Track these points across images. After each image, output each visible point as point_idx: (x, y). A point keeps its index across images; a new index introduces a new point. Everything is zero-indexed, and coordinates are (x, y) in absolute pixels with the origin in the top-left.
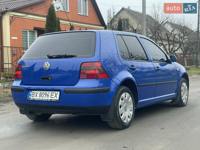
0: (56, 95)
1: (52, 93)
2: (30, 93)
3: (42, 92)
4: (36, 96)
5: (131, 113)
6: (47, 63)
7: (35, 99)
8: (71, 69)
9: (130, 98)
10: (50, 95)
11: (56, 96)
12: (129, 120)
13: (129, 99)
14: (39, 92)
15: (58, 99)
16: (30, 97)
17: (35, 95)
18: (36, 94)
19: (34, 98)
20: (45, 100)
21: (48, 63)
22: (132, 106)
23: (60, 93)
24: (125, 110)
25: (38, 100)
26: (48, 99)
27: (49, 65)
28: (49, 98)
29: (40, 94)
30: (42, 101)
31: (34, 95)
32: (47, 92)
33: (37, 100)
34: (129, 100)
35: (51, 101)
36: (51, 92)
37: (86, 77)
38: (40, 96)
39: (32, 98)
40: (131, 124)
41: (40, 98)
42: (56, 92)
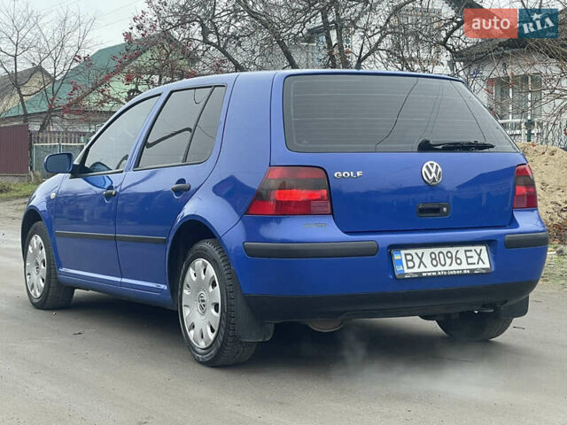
0: (479, 255)
1: (466, 251)
2: (396, 257)
3: (437, 250)
4: (421, 263)
7: (424, 274)
10: (462, 256)
11: (480, 258)
14: (427, 251)
15: (487, 265)
16: (398, 269)
17: (417, 261)
18: (421, 259)
19: (416, 270)
20: (455, 272)
23: (489, 251)
25: (433, 277)
26: (463, 270)
28: (464, 266)
29: (433, 256)
30: (447, 276)
31: (412, 260)
32: (453, 250)
33: (429, 274)
35: (472, 275)
36: (462, 249)
38: (434, 263)
39: (406, 271)
41: (435, 269)
42: (478, 248)
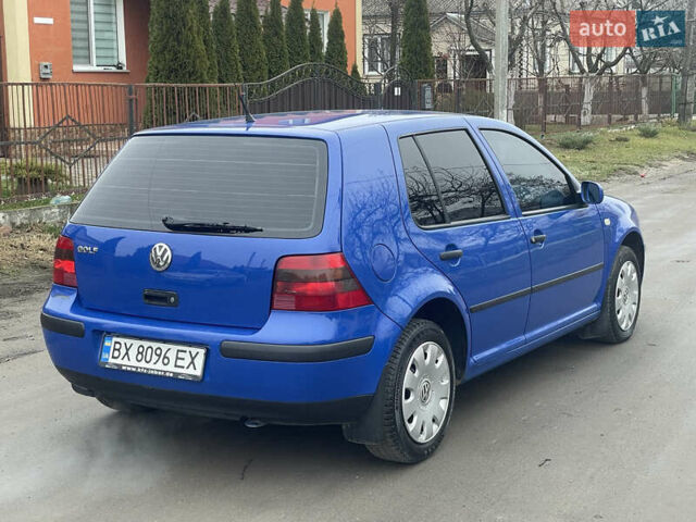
0: (193, 359)
1: (178, 351)
2: (107, 343)
3: (146, 344)
4: (126, 354)
5: (444, 405)
6: (161, 247)
7: (124, 368)
8: (245, 265)
9: (442, 358)
10: (172, 355)
11: (192, 362)
12: (436, 429)
13: (437, 361)
14: (137, 343)
15: (198, 372)
16: (105, 356)
17: (123, 351)
18: (128, 350)
19: (118, 361)
20: (156, 373)
21: (165, 246)
22: (446, 382)
23: (207, 355)
24: (424, 400)
25: (131, 372)
26: (165, 372)
27: (169, 253)
28: (171, 368)
29: (141, 350)
30: (146, 374)
31: (119, 350)
32: (164, 347)
33: (129, 369)
34: (438, 365)
35: (175, 379)
36: (175, 348)
37: (293, 306)
38: (139, 358)
39: (111, 360)
40: (442, 442)
41: (138, 364)
42: (194, 350)
